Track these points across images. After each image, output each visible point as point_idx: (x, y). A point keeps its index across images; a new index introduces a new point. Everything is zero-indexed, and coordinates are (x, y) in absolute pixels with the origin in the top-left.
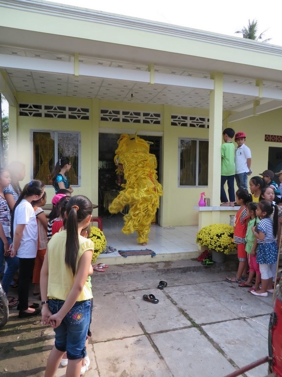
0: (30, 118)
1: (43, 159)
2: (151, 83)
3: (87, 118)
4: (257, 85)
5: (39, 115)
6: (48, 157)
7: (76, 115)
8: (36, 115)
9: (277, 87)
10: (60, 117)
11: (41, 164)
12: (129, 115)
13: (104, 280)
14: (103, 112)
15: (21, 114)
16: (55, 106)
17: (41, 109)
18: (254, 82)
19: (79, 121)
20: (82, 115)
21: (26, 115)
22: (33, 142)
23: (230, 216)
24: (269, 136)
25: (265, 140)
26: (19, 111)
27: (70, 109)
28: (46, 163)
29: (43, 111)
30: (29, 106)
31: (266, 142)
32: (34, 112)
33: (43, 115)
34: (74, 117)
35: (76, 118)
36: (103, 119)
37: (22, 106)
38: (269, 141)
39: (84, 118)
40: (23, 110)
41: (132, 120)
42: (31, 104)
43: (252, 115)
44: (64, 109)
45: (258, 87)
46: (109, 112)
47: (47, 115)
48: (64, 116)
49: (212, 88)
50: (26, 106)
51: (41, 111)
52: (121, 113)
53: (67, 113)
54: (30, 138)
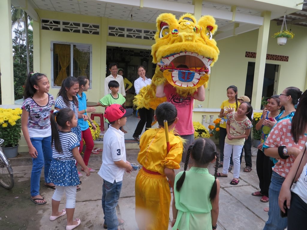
0: (51, 32)
1: (62, 66)
2: (141, 7)
3: (97, 33)
4: (232, 11)
5: (58, 29)
6: (65, 64)
7: (88, 30)
8: (55, 29)
9: (250, 12)
10: (75, 31)
11: (60, 70)
12: (132, 32)
13: (97, 160)
14: (110, 28)
15: (44, 28)
16: (71, 22)
17: (60, 24)
18: (230, 8)
19: (90, 35)
20: (93, 31)
21: (47, 29)
22: (53, 52)
23: (203, 116)
24: (249, 52)
25: (246, 56)
26: (41, 25)
27: (84, 25)
28: (64, 69)
29: (61, 26)
30: (50, 22)
31: (246, 58)
32: (54, 27)
33: (61, 29)
34: (87, 32)
35: (88, 33)
36: (110, 34)
37: (44, 21)
38: (249, 57)
39: (94, 33)
40: (45, 25)
41: (134, 36)
42: (51, 20)
43: (232, 36)
44: (79, 25)
45: (232, 13)
46: (116, 28)
47: (64, 30)
48: (78, 31)
49: (192, 12)
50: (47, 21)
51: (59, 26)
52: (126, 30)
53: (81, 28)
54: (51, 48)
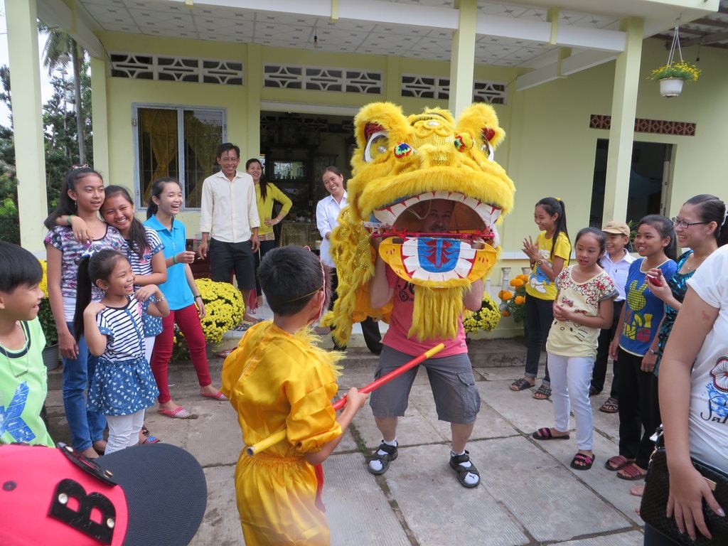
0: (132, 81)
1: (158, 160)
2: (333, 18)
3: (238, 82)
4: (549, 20)
5: (149, 76)
6: (166, 155)
7: (217, 76)
8: (142, 76)
9: (594, 22)
10: (187, 79)
11: (154, 169)
12: (319, 77)
14: (269, 69)
15: (116, 74)
16: (178, 58)
17: (151, 63)
19: (222, 87)
20: (229, 77)
21: (123, 75)
22: (137, 128)
24: (599, 117)
25: (591, 126)
26: (110, 68)
27: (207, 65)
28: (164, 166)
29: (155, 68)
30: (129, 59)
31: (592, 130)
32: (138, 71)
33: (156, 76)
34: (214, 81)
35: (218, 82)
36: (268, 84)
37: (116, 58)
38: (598, 127)
39: (232, 82)
40: (118, 66)
41: (324, 85)
42: (132, 54)
43: (556, 78)
44: (195, 64)
45: (550, 23)
46: (281, 69)
47: (163, 77)
48: (194, 79)
49: (454, 26)
50: (122, 58)
51: (150, 68)
52: (304, 72)
53: (201, 71)
54: (133, 119)
